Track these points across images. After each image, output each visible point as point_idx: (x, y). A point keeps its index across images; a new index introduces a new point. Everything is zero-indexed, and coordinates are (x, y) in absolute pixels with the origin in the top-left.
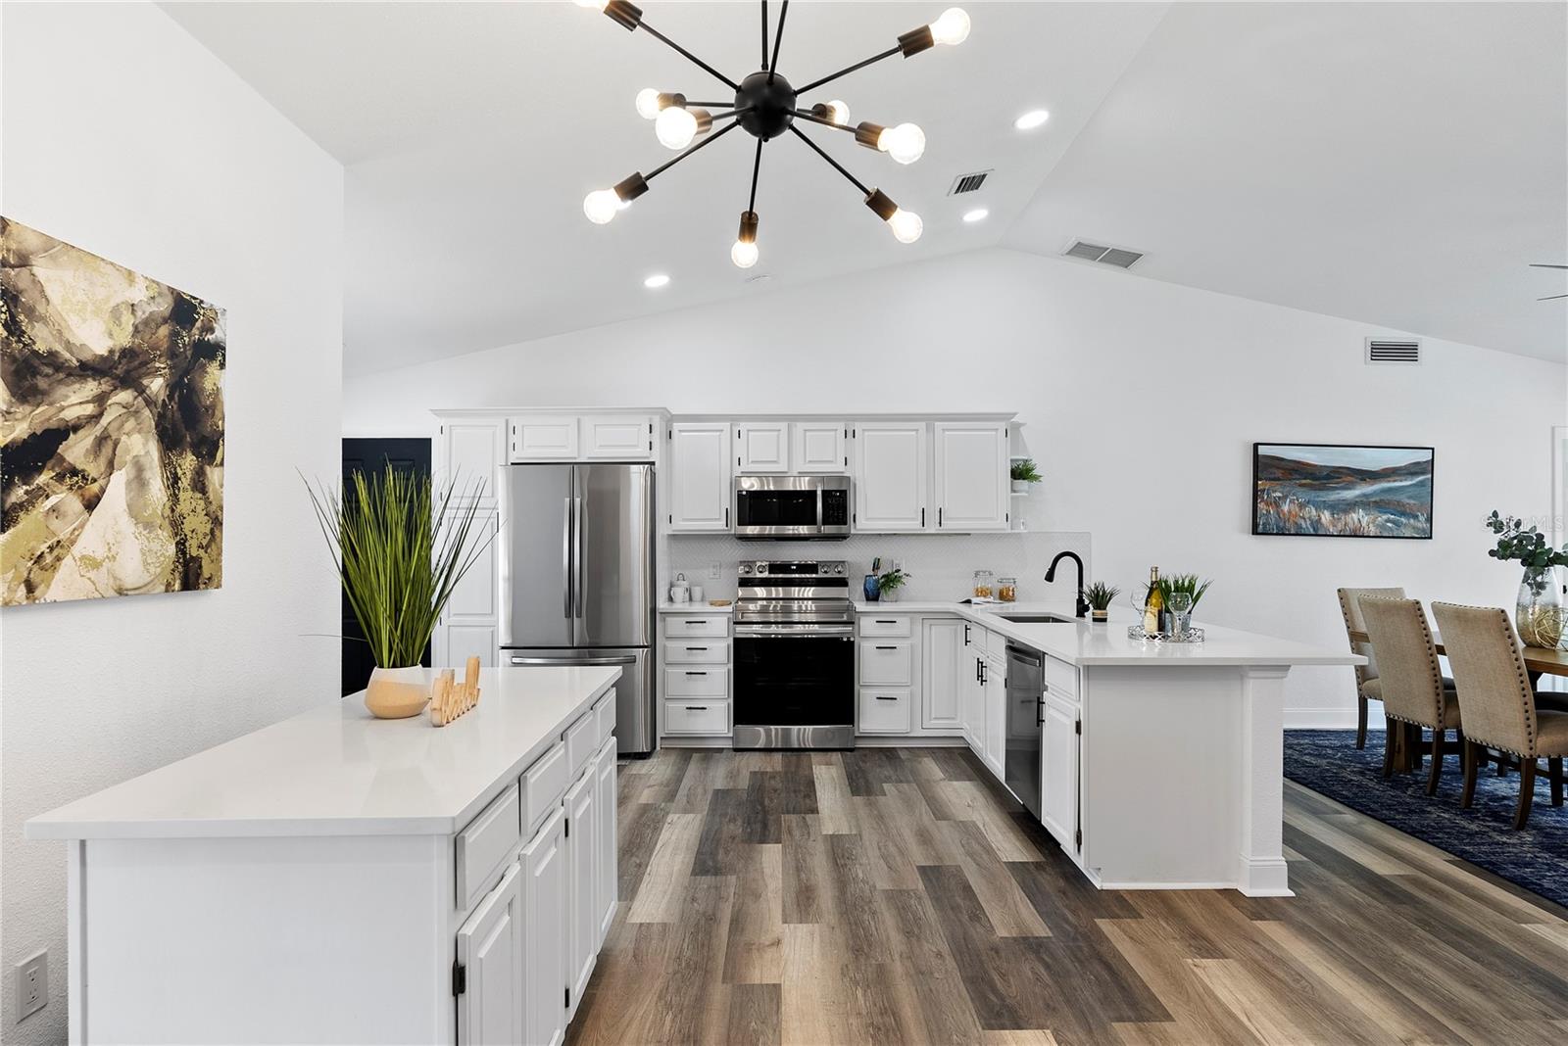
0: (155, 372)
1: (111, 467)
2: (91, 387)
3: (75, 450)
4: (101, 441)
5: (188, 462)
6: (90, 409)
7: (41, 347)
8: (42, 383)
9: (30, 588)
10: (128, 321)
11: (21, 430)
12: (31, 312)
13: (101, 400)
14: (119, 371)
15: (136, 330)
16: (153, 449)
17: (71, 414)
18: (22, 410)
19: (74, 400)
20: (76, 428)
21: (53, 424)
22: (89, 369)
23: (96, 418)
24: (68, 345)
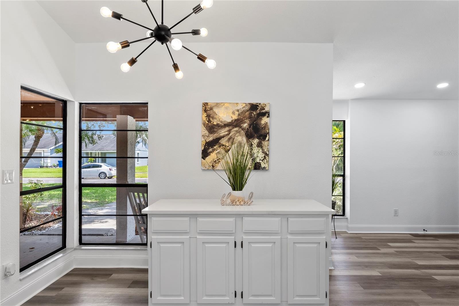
0: (245, 123)
1: (232, 143)
2: (227, 129)
3: (223, 141)
4: (229, 139)
5: (256, 141)
6: (227, 133)
7: (215, 123)
8: (215, 130)
9: (213, 166)
10: (237, 113)
11: (211, 139)
12: (213, 118)
13: (229, 131)
14: (234, 124)
15: (239, 115)
16: (245, 139)
17: (222, 135)
18: (211, 135)
19: (223, 132)
20: (223, 137)
21: (218, 137)
22: (226, 125)
23: (228, 134)
24: (221, 122)
